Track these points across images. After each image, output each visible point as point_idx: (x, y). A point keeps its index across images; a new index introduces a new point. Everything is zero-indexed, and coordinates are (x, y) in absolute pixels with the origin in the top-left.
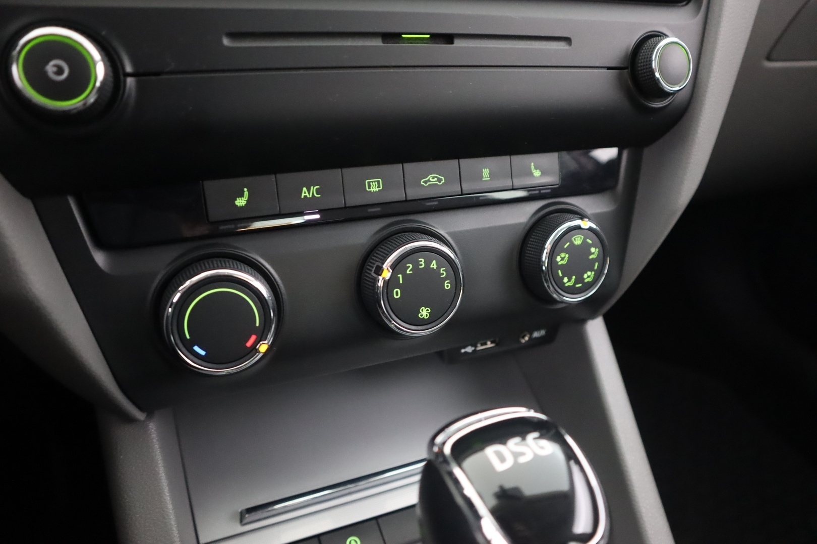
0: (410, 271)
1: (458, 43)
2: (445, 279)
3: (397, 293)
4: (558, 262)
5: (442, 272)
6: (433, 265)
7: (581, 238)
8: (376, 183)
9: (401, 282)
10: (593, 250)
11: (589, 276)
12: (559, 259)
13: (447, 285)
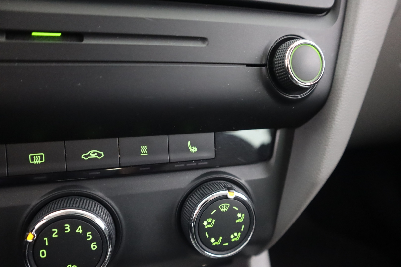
0: (55, 235)
1: (86, 41)
2: (91, 241)
3: (43, 254)
4: (205, 226)
5: (88, 236)
6: (79, 230)
7: (227, 206)
8: (39, 157)
9: (47, 244)
10: (239, 215)
11: (235, 237)
12: (205, 223)
13: (94, 247)
